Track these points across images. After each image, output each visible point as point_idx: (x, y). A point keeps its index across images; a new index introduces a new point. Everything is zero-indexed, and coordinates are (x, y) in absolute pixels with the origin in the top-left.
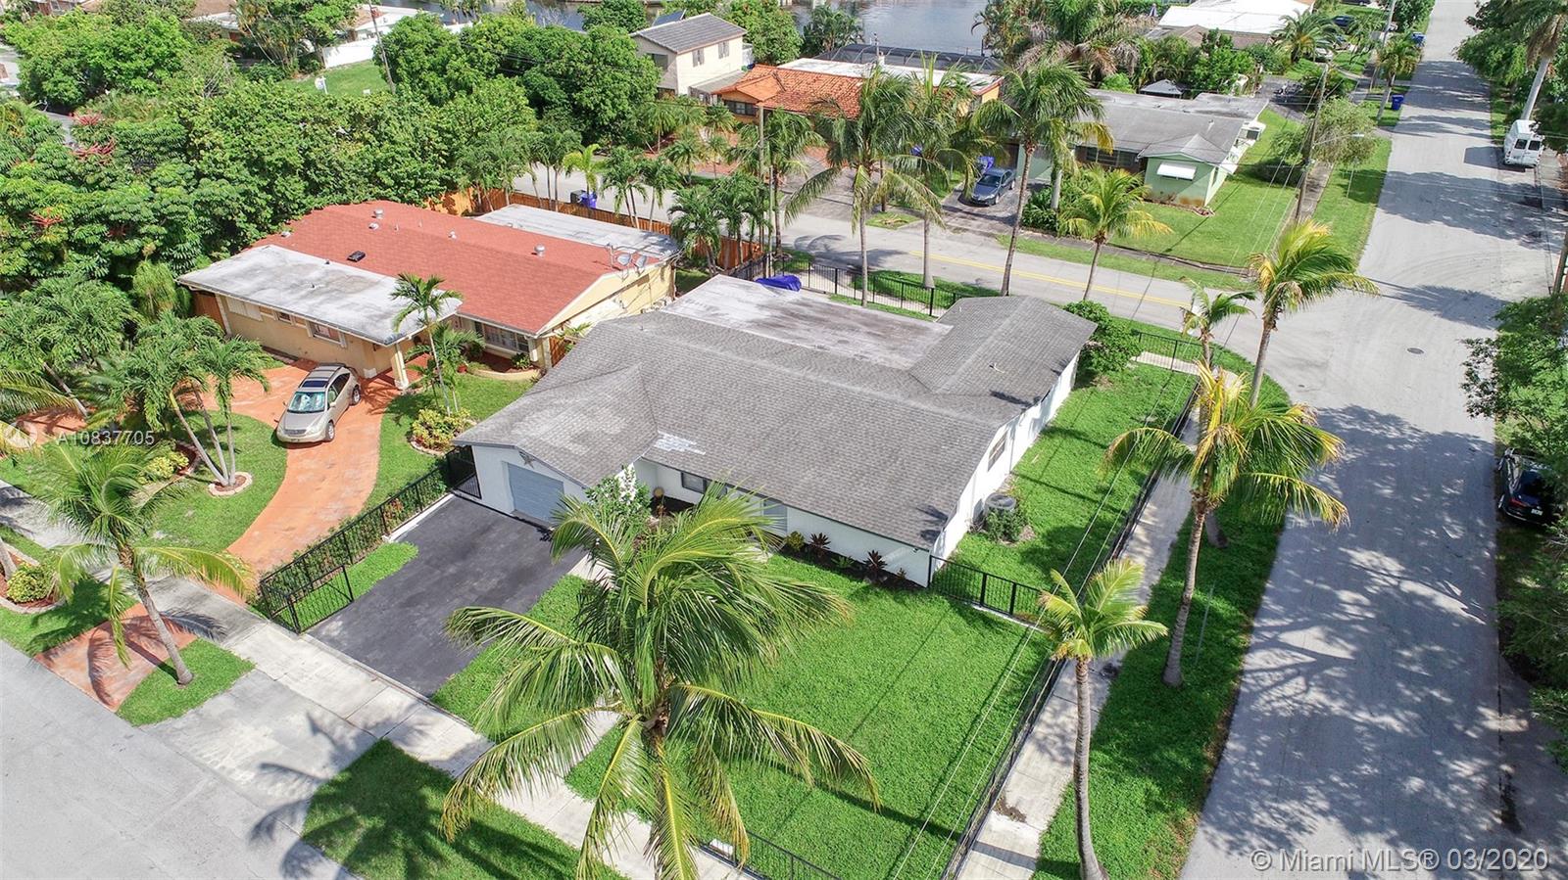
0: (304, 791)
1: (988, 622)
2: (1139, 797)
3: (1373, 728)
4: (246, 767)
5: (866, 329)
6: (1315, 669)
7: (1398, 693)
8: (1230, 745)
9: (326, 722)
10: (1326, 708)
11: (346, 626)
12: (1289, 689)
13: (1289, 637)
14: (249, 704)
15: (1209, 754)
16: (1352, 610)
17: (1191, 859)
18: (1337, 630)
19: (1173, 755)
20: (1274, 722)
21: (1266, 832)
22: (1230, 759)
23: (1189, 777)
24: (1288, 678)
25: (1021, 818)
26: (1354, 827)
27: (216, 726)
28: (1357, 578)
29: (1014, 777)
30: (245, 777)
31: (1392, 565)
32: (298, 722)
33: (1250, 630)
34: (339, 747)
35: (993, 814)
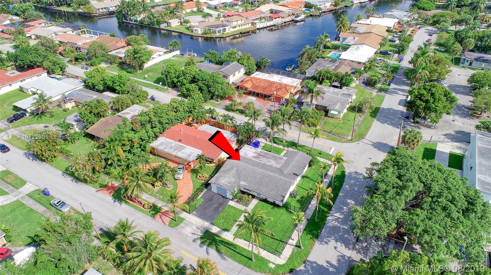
0: (199, 237)
1: (291, 212)
2: (309, 237)
3: (343, 228)
4: (190, 233)
5: (272, 158)
6: (337, 219)
7: (348, 223)
8: (323, 230)
9: (198, 227)
10: (337, 225)
11: (196, 212)
12: (332, 223)
13: (335, 215)
14: (187, 225)
15: (320, 232)
16: (345, 210)
17: (315, 245)
18: (342, 213)
19: (314, 232)
20: (330, 227)
21: (325, 242)
22: (322, 232)
23: (316, 235)
24: (333, 221)
25: (294, 240)
26: (337, 241)
27: (183, 228)
28: (347, 204)
29: (293, 235)
30: (190, 235)
31: (353, 202)
32: (194, 227)
33: (329, 213)
34: (201, 231)
35: (290, 240)
